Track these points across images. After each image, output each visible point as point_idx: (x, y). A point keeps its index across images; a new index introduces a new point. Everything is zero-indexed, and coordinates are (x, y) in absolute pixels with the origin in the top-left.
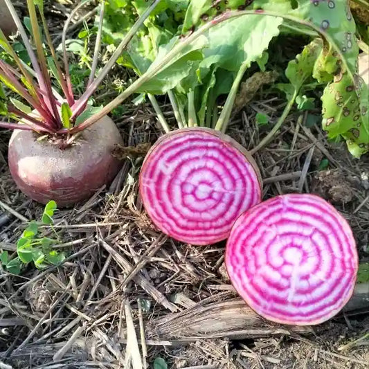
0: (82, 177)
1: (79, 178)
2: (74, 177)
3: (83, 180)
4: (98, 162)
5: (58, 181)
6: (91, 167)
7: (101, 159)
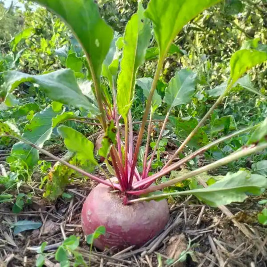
0: (129, 230)
1: (126, 229)
2: (123, 228)
3: (128, 232)
4: (145, 223)
5: (110, 225)
6: (139, 225)
7: (148, 222)
